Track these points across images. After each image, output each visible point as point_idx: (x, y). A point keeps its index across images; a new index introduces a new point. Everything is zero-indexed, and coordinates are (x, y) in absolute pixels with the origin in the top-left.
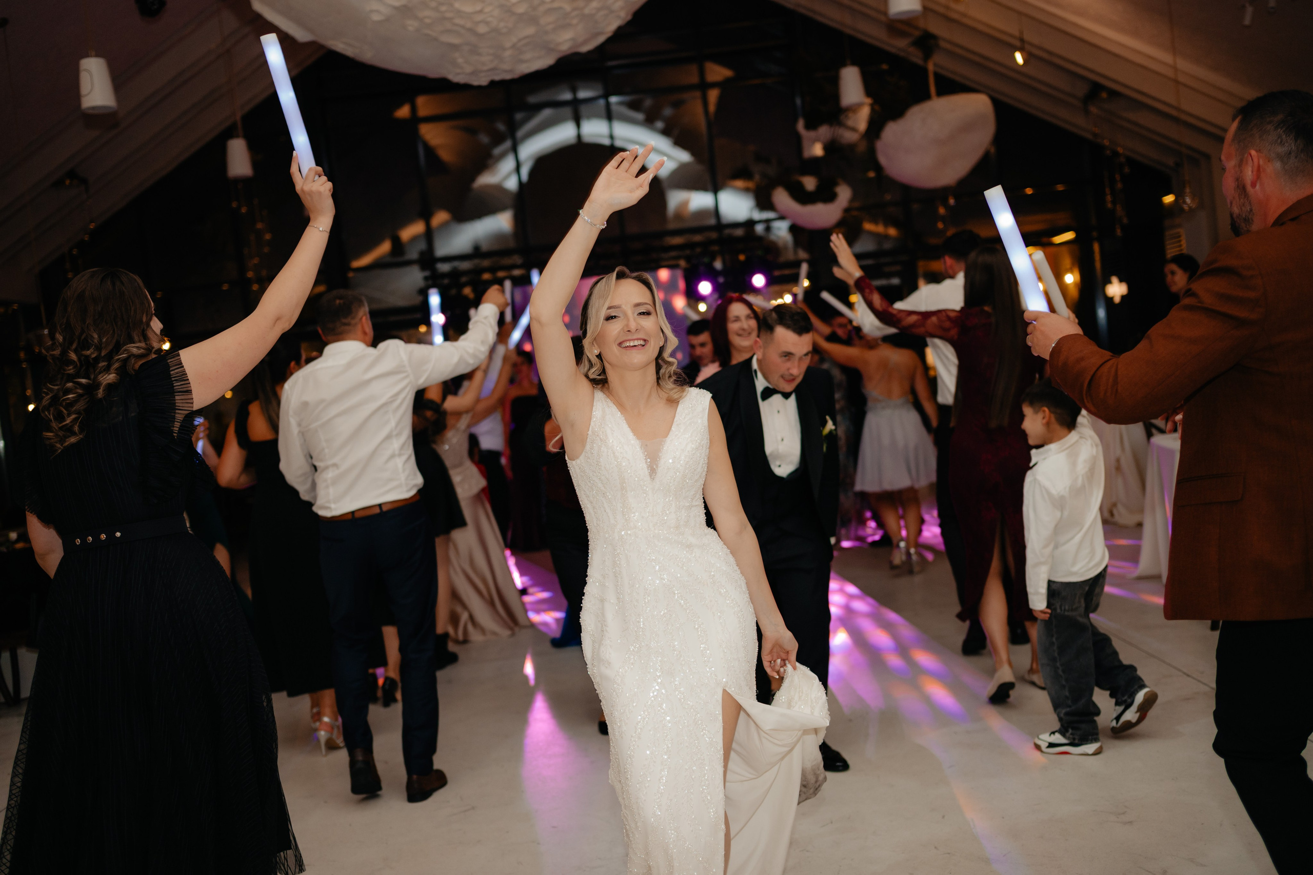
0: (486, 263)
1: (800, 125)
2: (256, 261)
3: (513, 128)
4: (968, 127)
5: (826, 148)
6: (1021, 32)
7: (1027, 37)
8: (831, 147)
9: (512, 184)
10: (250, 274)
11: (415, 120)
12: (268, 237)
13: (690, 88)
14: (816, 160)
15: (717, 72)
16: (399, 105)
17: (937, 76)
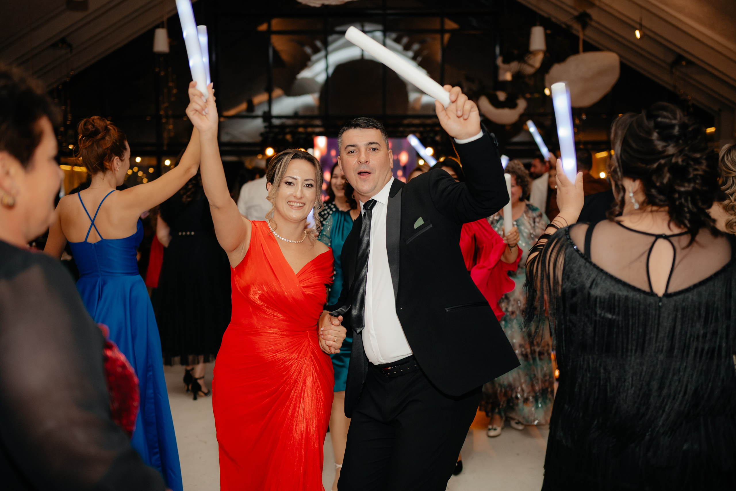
0: (301, 122)
1: (499, 61)
2: (166, 105)
3: (326, 45)
4: (602, 72)
5: (513, 76)
6: (641, 19)
7: (644, 23)
8: (518, 76)
9: (321, 78)
10: (162, 112)
11: (270, 32)
12: (175, 91)
13: (435, 31)
14: (505, 82)
15: (450, 25)
16: (261, 23)
17: (585, 42)
